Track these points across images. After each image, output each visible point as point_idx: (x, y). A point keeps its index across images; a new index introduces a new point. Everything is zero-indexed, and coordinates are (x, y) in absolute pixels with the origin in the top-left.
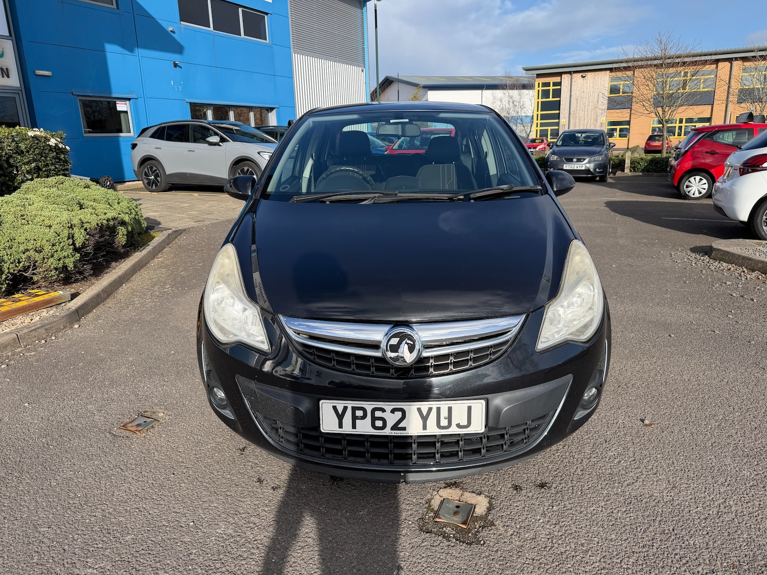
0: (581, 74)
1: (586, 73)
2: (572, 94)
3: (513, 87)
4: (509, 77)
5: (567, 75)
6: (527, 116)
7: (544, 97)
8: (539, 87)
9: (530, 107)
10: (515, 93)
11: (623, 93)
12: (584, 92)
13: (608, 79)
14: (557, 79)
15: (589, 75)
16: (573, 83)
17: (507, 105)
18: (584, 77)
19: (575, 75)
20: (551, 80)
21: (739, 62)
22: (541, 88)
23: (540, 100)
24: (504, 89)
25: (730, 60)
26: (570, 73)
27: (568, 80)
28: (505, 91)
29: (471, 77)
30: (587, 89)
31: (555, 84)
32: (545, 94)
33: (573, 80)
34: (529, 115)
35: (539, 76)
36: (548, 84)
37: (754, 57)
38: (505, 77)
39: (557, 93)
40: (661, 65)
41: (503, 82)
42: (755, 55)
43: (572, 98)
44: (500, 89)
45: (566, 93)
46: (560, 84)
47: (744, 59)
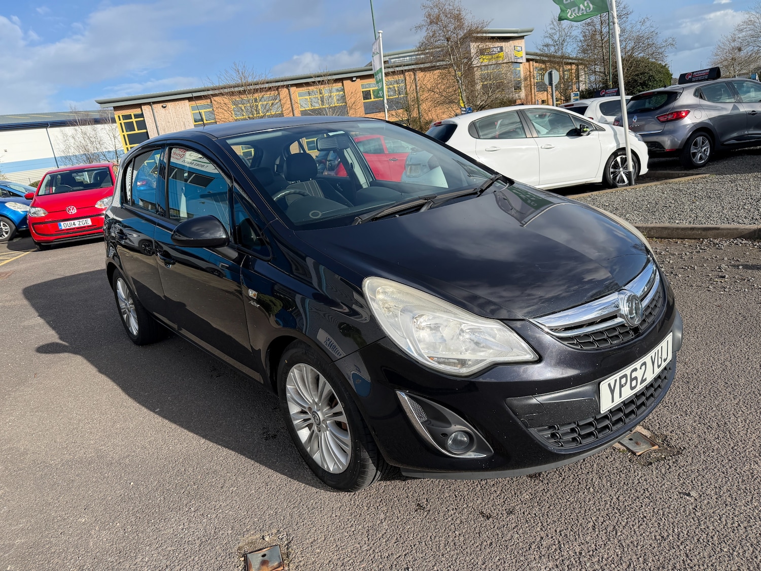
0: (161, 105)
1: (166, 104)
2: (158, 125)
3: (84, 122)
4: (76, 113)
5: (147, 106)
6: (109, 152)
7: (128, 130)
8: (120, 120)
9: (110, 142)
10: (88, 128)
11: (206, 121)
12: (169, 122)
13: (189, 108)
14: (137, 111)
15: (169, 105)
16: (156, 114)
17: (83, 142)
18: (165, 107)
19: (154, 106)
20: (132, 112)
21: (294, 88)
22: (122, 121)
23: (126, 133)
24: (75, 125)
25: (287, 86)
26: (149, 104)
27: (150, 111)
28: (77, 127)
29: (25, 115)
30: (171, 118)
31: (136, 116)
32: (130, 127)
33: (155, 111)
34: (111, 150)
35: (116, 108)
36: (129, 117)
37: (314, 82)
38: (71, 112)
39: (142, 125)
40: (244, 91)
41: (71, 118)
42: (314, 80)
43: (159, 129)
44: (69, 126)
45: (151, 124)
46: (142, 115)
47: (298, 85)
